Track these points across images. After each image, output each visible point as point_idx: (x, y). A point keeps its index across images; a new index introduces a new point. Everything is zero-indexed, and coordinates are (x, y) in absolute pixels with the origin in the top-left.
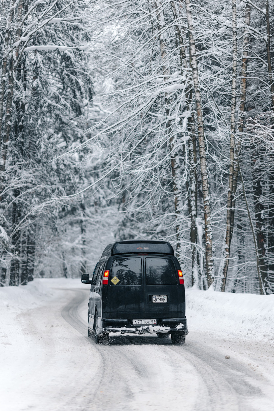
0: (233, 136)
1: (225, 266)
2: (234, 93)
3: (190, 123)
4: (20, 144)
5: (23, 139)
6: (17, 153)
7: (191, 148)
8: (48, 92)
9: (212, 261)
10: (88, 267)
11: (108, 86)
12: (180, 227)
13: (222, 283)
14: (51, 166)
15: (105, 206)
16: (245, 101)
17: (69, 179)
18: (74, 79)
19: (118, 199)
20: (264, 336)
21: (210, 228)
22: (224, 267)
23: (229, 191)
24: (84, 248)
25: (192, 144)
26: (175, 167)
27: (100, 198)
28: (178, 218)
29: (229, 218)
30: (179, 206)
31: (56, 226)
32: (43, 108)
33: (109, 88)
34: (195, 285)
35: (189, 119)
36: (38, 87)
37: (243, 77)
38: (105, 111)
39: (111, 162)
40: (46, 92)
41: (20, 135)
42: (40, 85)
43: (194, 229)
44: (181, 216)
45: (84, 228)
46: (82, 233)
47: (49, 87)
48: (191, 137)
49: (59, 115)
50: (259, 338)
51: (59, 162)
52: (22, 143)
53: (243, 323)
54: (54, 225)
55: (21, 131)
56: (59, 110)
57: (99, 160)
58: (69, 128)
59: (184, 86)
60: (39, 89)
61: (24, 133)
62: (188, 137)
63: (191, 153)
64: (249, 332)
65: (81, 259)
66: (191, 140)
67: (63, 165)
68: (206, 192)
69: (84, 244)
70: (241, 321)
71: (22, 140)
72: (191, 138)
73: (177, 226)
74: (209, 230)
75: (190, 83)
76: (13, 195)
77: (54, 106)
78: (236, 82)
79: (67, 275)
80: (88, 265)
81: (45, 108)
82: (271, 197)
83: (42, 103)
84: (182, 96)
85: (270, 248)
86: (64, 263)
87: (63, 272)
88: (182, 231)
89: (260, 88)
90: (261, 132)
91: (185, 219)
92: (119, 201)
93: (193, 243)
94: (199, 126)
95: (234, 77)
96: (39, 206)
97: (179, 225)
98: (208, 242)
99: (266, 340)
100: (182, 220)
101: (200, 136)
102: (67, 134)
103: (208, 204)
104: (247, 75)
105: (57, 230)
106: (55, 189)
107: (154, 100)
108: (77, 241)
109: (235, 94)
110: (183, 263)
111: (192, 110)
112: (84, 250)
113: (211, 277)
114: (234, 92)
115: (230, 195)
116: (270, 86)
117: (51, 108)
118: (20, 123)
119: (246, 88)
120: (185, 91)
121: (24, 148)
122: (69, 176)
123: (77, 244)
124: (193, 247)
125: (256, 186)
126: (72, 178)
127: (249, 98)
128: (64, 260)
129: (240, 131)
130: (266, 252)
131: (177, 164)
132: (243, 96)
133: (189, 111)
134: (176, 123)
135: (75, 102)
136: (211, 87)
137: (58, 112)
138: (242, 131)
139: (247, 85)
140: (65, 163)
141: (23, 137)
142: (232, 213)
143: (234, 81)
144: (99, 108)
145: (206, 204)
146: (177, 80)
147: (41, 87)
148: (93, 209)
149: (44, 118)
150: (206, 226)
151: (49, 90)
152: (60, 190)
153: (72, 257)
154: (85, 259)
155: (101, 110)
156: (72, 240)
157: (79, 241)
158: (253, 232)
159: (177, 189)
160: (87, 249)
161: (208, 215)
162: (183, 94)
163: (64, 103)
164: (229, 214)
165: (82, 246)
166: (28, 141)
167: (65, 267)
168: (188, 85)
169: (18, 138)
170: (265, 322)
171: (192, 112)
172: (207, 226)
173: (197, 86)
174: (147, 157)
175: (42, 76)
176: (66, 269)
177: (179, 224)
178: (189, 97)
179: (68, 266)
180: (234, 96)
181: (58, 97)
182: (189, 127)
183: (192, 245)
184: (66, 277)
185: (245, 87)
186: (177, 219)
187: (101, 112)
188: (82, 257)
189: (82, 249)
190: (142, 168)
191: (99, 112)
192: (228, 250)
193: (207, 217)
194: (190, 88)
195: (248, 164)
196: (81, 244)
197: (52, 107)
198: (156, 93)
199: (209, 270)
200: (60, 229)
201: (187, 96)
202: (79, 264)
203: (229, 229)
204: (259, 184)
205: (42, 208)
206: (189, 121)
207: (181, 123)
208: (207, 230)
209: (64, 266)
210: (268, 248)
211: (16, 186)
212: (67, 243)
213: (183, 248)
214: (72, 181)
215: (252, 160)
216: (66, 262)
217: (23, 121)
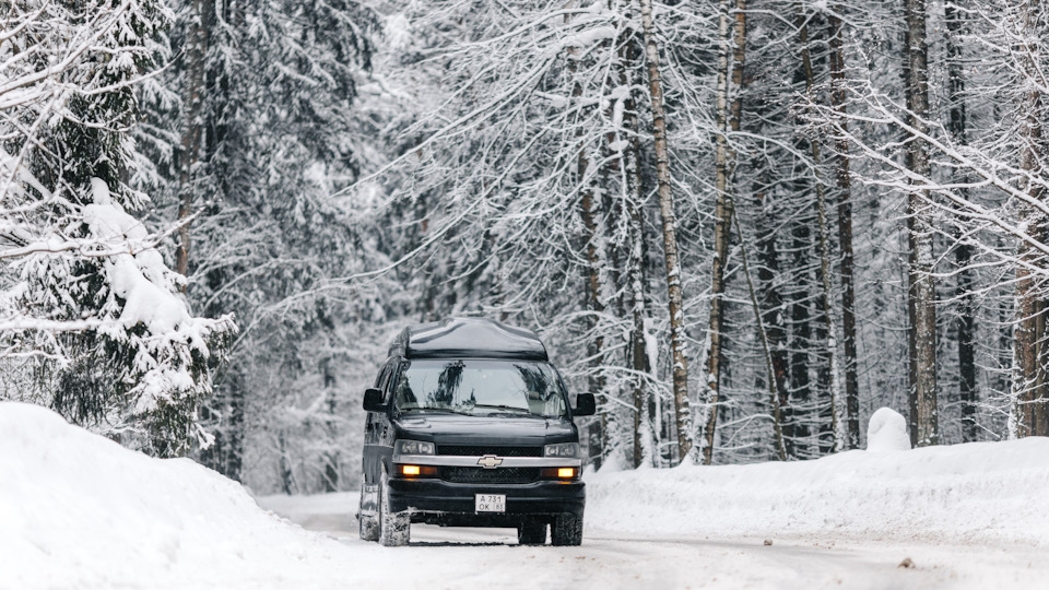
0: (722, 139)
1: (710, 420)
2: (723, 46)
3: (631, 112)
4: (219, 169)
5: (227, 156)
6: (214, 189)
7: (632, 166)
8: (282, 48)
9: (686, 404)
10: (343, 465)
11: (396, 34)
12: (606, 341)
13: (704, 457)
14: (293, 218)
15: (380, 322)
16: (743, 62)
17: (334, 247)
18: (340, 19)
19: (418, 302)
20: (825, 521)
21: (683, 334)
22: (708, 424)
23: (716, 259)
24: (334, 422)
25: (633, 159)
26: (592, 210)
27: (368, 302)
28: (601, 320)
29: (717, 316)
30: (603, 294)
31: (299, 356)
32: (272, 86)
33: (398, 38)
34: (646, 463)
35: (628, 104)
36: (260, 37)
37: (738, 10)
38: (395, 92)
39: (455, 199)
40: (279, 50)
41: (220, 148)
42: (265, 34)
43: (641, 341)
44: (608, 316)
45: (331, 372)
46: (327, 385)
47: (283, 38)
48: (631, 141)
49: (307, 102)
50: (814, 525)
51: (310, 207)
52: (225, 165)
53: (773, 509)
54: (294, 354)
55: (220, 139)
56: (309, 88)
57: (368, 211)
58: (330, 130)
59: (615, 33)
60: (262, 42)
61: (227, 143)
62: (625, 143)
63: (633, 176)
64: (791, 520)
65: (327, 448)
66: (631, 149)
67: (318, 214)
68: (672, 256)
69: (332, 412)
70: (770, 508)
71: (225, 160)
72: (631, 145)
73: (598, 339)
74: (680, 338)
75: (628, 25)
76: (207, 284)
77: (297, 81)
78: (727, 21)
79: (290, 487)
80: (346, 460)
81: (276, 85)
82: (801, 275)
83: (269, 75)
84: (611, 55)
85: (799, 389)
86: (283, 458)
87: (282, 480)
88: (609, 349)
89: (775, 33)
90: (819, 120)
91: (616, 323)
92: (422, 305)
93: (638, 372)
94: (657, 116)
95: (723, 10)
96: (280, 305)
97: (602, 337)
98: (679, 364)
99: (830, 527)
100: (611, 325)
101: (658, 139)
102: (327, 144)
103: (677, 282)
104: (748, 6)
105: (300, 366)
106: (302, 270)
107: (549, 63)
108: (315, 405)
109: (726, 48)
110: (612, 420)
111: (633, 84)
112: (333, 425)
113: (687, 438)
114: (723, 43)
115: (717, 266)
116: (799, 30)
117: (289, 85)
118: (221, 121)
119: (745, 34)
120: (618, 43)
121: (228, 179)
122: (333, 240)
123: (318, 411)
124: (639, 381)
125: (764, 252)
126: (338, 245)
127: (751, 57)
128: (283, 451)
129: (733, 130)
130: (790, 398)
131: (596, 202)
132: (737, 52)
133: (625, 86)
134: (602, 112)
135: (343, 71)
136: (671, 33)
137: (305, 95)
138: (739, 129)
139: (748, 29)
140: (323, 210)
141: (226, 152)
142: (723, 306)
143: (723, 19)
144: (380, 85)
145: (672, 283)
146: (600, 19)
147: (268, 38)
148: (352, 328)
149: (274, 109)
150: (673, 330)
151: (284, 45)
152: (312, 271)
153: (305, 442)
154: (336, 446)
155: (383, 90)
156: (305, 404)
157: (321, 406)
158: (765, 349)
159: (597, 257)
160: (338, 425)
161: (677, 306)
162: (613, 49)
163: (319, 75)
164: (716, 307)
165: (328, 418)
166: (237, 161)
167: (287, 469)
168: (624, 29)
169: (216, 155)
170: (823, 501)
171: (632, 88)
172: (677, 330)
173: (649, 31)
174: (540, 187)
175: (269, 12)
176: (289, 473)
177: (603, 334)
178: (625, 55)
179: (294, 466)
180: (723, 53)
181: (306, 59)
182: (627, 121)
183: (637, 375)
184: (289, 493)
185: (743, 31)
186: (598, 323)
187: (384, 95)
188: (328, 442)
189: (329, 423)
190: (529, 210)
191: (379, 95)
192: (715, 385)
193: (676, 310)
194: (628, 36)
195: (747, 203)
196: (326, 412)
197: (293, 83)
198: (554, 47)
199: (681, 422)
200: (307, 364)
201: (620, 53)
202: (321, 460)
203: (717, 341)
204: (771, 248)
205: (286, 309)
206: (626, 108)
207: (609, 112)
208: (676, 339)
209: (283, 467)
210: (792, 390)
211: (224, 260)
212: (293, 410)
213: (611, 388)
214: (339, 252)
215: (755, 196)
216: (287, 455)
217: (226, 116)
